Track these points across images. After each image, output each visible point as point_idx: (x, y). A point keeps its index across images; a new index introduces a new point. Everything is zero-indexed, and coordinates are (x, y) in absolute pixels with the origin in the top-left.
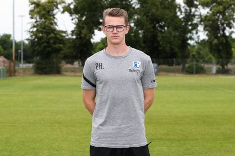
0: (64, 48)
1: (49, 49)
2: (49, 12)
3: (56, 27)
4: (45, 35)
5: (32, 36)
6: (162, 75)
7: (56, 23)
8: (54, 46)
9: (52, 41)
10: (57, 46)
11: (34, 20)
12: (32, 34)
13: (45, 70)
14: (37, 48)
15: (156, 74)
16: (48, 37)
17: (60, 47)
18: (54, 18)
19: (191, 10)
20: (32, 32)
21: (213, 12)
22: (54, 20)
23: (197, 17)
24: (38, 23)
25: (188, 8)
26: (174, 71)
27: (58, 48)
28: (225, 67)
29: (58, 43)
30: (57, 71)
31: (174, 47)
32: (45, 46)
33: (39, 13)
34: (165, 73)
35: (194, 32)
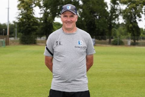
0: (39, 28)
1: (30, 29)
2: (29, 6)
3: (34, 15)
4: (27, 20)
5: (19, 20)
6: (98, 46)
7: (33, 13)
8: (32, 27)
9: (31, 24)
10: (34, 27)
11: (20, 11)
12: (19, 19)
13: (27, 42)
14: (22, 28)
15: (94, 45)
16: (29, 22)
17: (36, 28)
18: (33, 10)
19: (114, 6)
20: (19, 18)
22: (32, 11)
23: (118, 10)
24: (23, 13)
25: (113, 5)
26: (105, 44)
27: (35, 28)
28: (136, 41)
29: (35, 25)
30: (34, 43)
31: (105, 29)
32: (27, 27)
33: (23, 6)
34: (100, 44)
35: (117, 19)
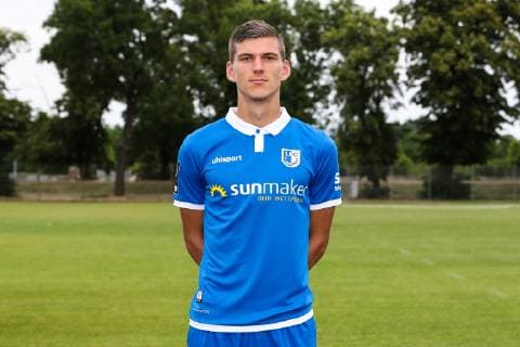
3: (4, 93)
7: (3, 84)
21: (349, 62)
28: (381, 182)
35: (319, 105)
